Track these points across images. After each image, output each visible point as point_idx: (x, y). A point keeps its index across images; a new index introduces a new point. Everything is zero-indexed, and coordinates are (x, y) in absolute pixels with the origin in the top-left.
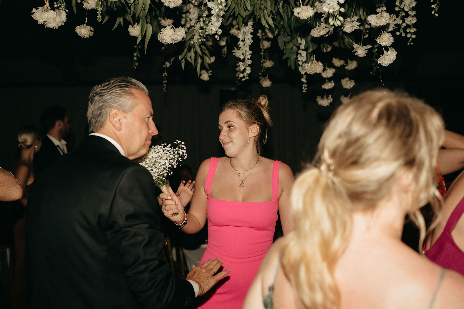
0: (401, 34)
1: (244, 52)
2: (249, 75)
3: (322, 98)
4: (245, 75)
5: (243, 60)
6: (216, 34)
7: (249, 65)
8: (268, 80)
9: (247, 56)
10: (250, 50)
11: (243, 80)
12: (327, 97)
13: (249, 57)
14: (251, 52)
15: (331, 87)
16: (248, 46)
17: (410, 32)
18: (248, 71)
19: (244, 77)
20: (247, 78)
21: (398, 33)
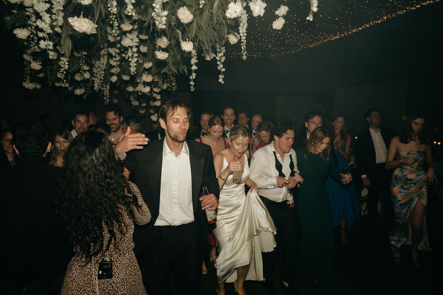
0: (169, 90)
1: (106, 93)
2: (108, 102)
3: (141, 110)
4: (107, 102)
5: (106, 96)
6: (96, 90)
7: (108, 98)
8: (116, 100)
9: (107, 94)
10: (109, 91)
11: (106, 104)
12: (143, 110)
13: (108, 95)
14: (109, 93)
15: (145, 105)
16: (108, 90)
17: (173, 89)
18: (108, 100)
19: (106, 103)
20: (108, 103)
21: (168, 89)
